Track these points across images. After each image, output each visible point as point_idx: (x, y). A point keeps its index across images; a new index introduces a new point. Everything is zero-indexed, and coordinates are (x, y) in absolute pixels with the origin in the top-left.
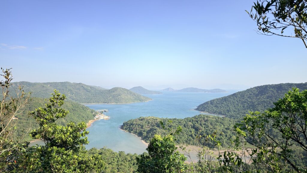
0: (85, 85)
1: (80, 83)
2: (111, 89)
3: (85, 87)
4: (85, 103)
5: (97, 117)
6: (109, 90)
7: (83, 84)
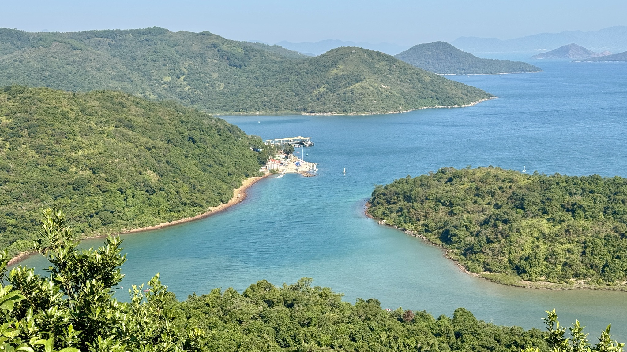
0: (225, 41)
1: (204, 34)
2: (323, 56)
3: (225, 47)
4: (227, 110)
5: (271, 165)
6: (317, 60)
7: (218, 37)
